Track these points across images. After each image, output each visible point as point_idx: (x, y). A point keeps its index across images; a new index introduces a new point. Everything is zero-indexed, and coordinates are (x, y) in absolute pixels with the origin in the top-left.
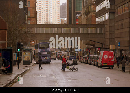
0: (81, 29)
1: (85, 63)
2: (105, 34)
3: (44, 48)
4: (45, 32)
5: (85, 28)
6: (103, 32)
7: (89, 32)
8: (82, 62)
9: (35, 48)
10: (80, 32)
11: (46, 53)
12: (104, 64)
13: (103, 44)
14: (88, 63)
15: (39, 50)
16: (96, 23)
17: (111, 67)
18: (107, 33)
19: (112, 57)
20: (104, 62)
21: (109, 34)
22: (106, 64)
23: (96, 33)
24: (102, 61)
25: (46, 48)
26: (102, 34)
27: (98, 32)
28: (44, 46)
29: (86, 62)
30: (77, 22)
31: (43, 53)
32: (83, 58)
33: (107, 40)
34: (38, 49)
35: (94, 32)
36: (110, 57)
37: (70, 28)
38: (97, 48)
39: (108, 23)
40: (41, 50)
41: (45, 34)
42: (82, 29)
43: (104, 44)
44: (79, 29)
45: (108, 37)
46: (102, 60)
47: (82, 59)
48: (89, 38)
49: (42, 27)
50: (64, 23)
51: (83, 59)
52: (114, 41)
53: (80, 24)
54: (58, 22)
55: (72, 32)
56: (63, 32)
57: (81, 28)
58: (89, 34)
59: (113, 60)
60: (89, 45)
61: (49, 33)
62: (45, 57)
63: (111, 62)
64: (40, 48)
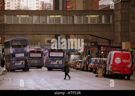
0: (76, 17)
1: (83, 70)
2: (114, 25)
3: (19, 46)
4: (20, 23)
5: (82, 17)
6: (111, 23)
7: (89, 22)
8: (78, 69)
9: (5, 47)
10: (75, 22)
11: (22, 55)
12: (115, 72)
13: (110, 41)
14: (87, 71)
15: (11, 50)
16: (100, 8)
17: (126, 77)
18: (118, 24)
19: (128, 61)
20: (116, 69)
21: (121, 25)
22: (119, 72)
23: (100, 23)
24: (111, 67)
25: (22, 46)
26: (110, 25)
27: (103, 22)
28: (19, 44)
29: (85, 68)
30: (68, 7)
31: (18, 55)
32: (80, 62)
33: (118, 34)
34: (9, 48)
35: (96, 23)
36: (125, 61)
37: (60, 16)
38: (102, 47)
39: (119, 9)
40: (14, 51)
41: (21, 25)
42: (79, 17)
43: (113, 41)
44: (73, 17)
45: (120, 30)
46: (111, 65)
47: (78, 64)
48: (89, 31)
49: (16, 15)
50: (46, 8)
51: (80, 64)
52: (129, 36)
53: (73, 9)
54: (37, 7)
55: (62, 23)
56: (48, 22)
57: (77, 15)
58: (89, 24)
59: (129, 66)
60: (87, 42)
61: (27, 23)
62: (21, 61)
63: (126, 69)
64: (13, 47)
